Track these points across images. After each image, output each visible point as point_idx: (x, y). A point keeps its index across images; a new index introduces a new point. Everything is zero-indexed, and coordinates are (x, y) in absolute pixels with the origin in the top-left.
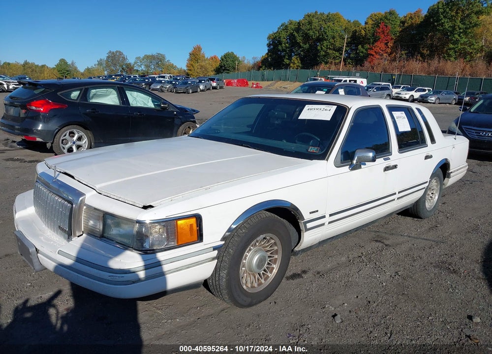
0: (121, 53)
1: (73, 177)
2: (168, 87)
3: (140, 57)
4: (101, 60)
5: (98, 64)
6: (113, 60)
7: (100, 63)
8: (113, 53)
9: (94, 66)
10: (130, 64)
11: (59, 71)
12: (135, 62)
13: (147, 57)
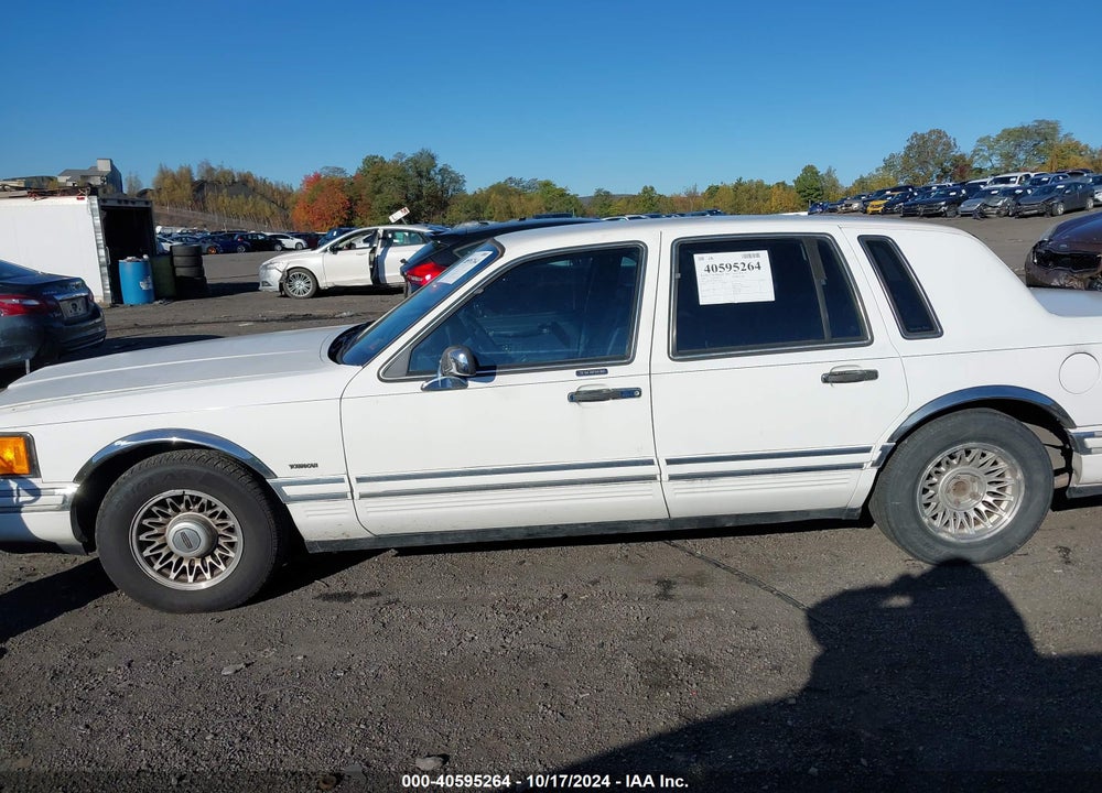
0: (940, 134)
2: (1000, 204)
3: (989, 137)
4: (892, 156)
5: (885, 168)
6: (920, 154)
7: (889, 165)
8: (923, 136)
9: (875, 173)
10: (962, 157)
11: (800, 192)
12: (974, 151)
13: (1008, 134)
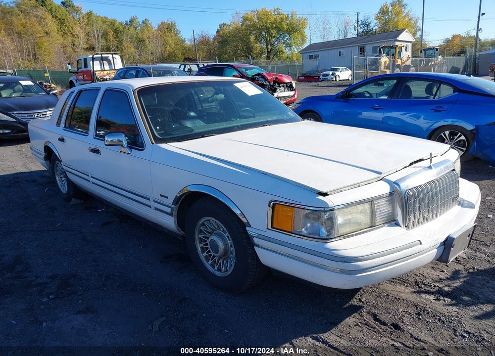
1: (421, 160)
